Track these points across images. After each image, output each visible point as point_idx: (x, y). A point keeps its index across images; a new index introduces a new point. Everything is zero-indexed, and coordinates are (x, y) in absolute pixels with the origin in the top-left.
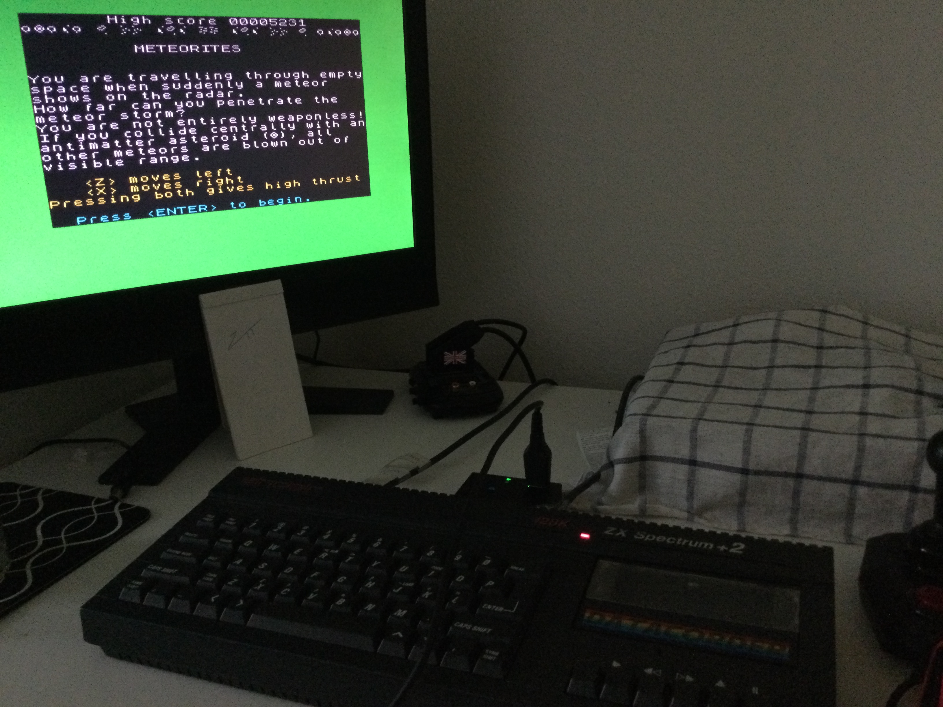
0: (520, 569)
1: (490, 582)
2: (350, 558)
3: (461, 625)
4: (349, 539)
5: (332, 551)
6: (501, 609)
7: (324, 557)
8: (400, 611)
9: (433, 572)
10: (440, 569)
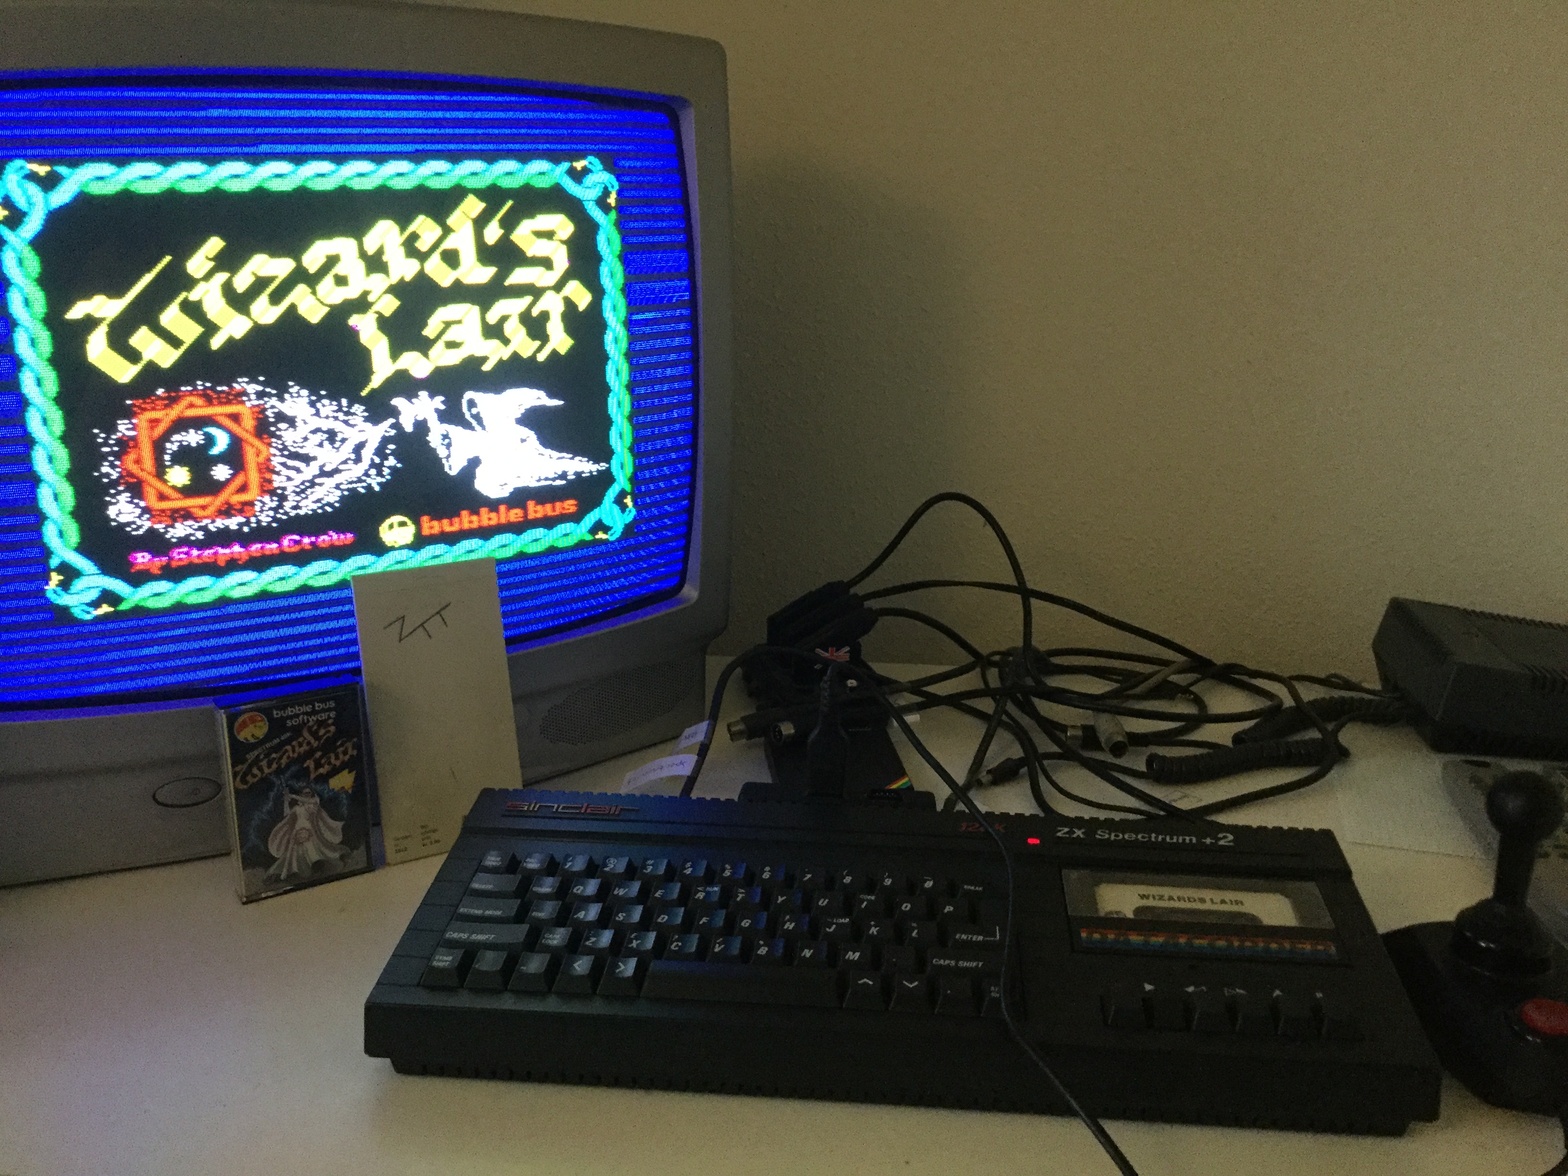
0: (977, 888)
1: (948, 907)
2: (741, 896)
3: (942, 962)
4: (724, 872)
5: (708, 889)
6: (981, 938)
7: (702, 897)
8: (850, 953)
9: (865, 903)
10: (873, 898)
